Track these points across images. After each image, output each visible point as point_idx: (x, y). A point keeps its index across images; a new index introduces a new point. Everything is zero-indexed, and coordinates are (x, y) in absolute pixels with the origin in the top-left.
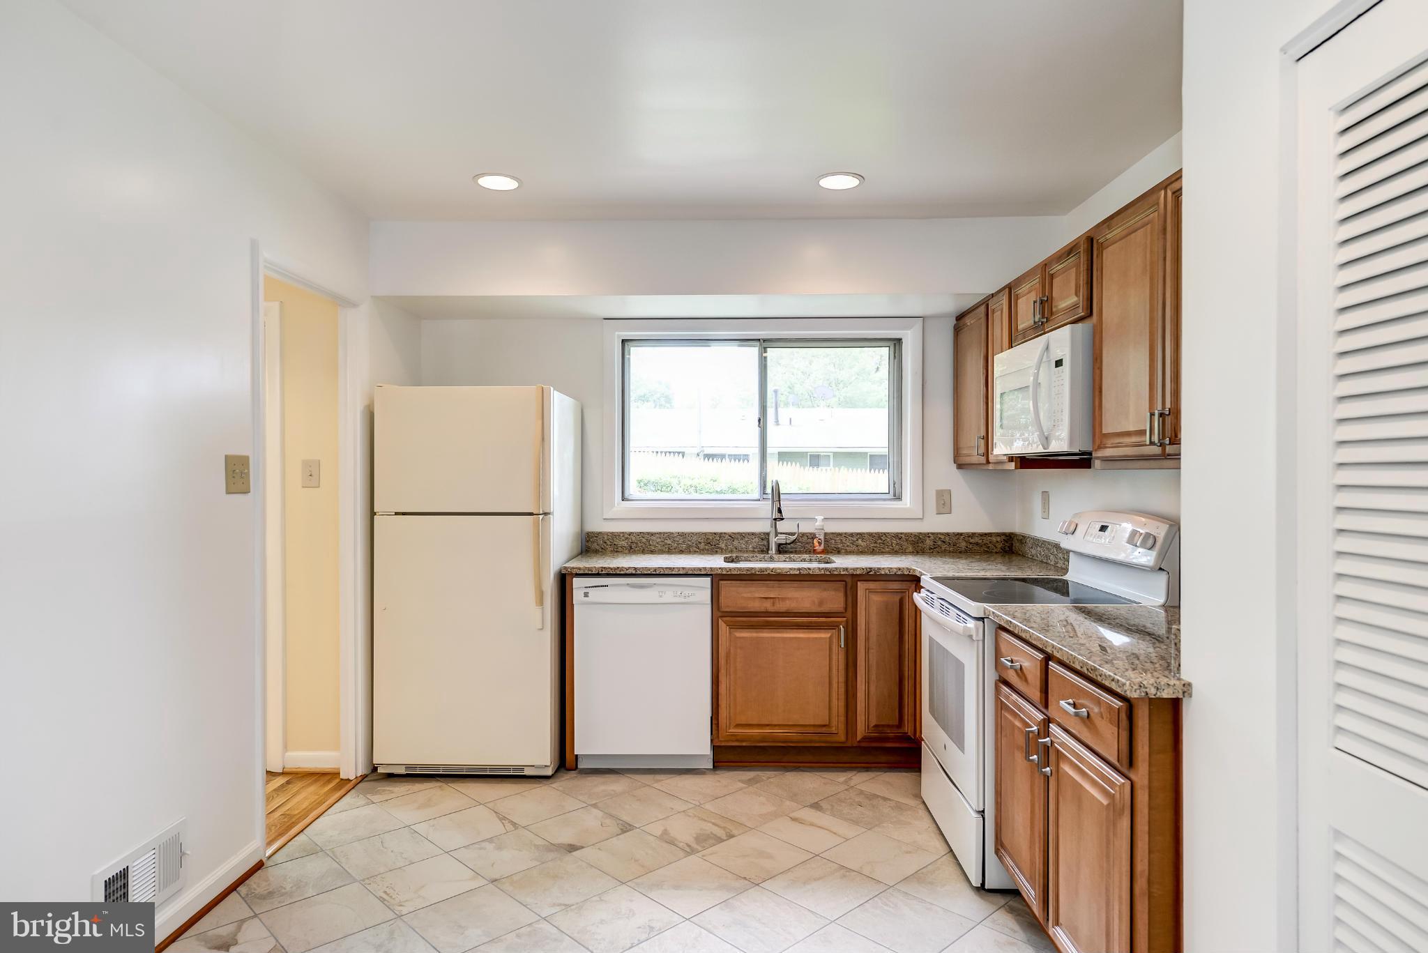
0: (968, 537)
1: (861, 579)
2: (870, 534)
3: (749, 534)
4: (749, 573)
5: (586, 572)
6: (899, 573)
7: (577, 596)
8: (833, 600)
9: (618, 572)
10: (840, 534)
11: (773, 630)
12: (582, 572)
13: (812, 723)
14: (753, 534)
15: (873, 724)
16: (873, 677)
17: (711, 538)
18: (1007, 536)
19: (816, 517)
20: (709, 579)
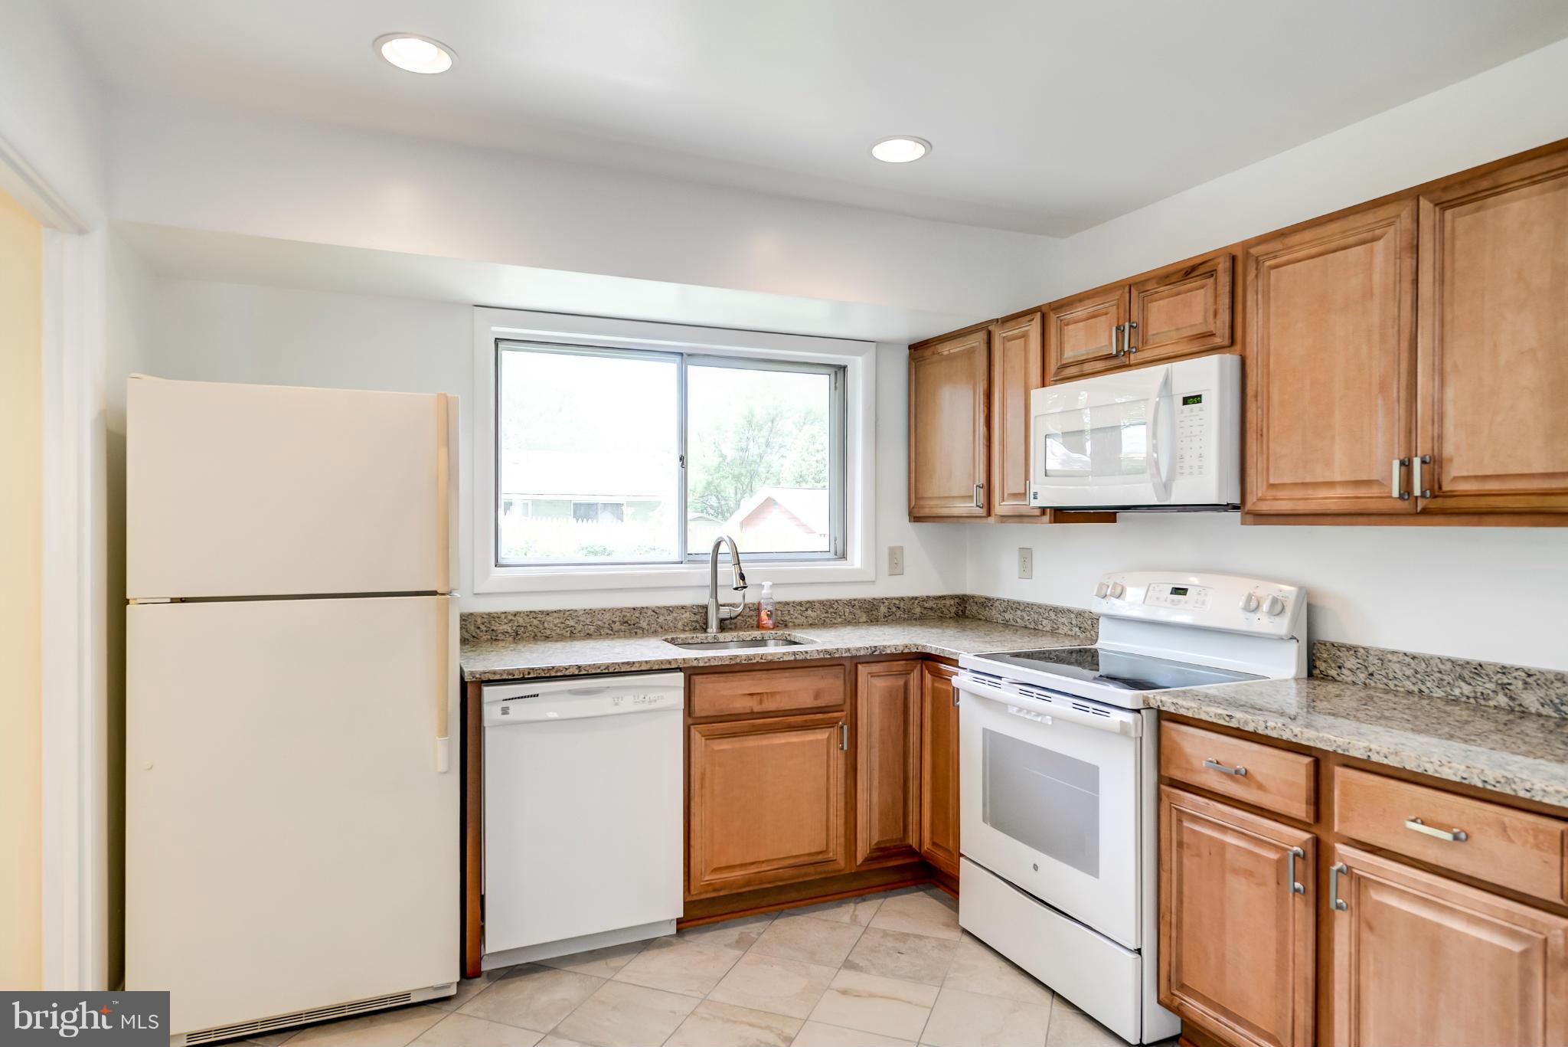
0: (923, 601)
1: (861, 661)
2: (821, 602)
3: (677, 607)
4: (733, 662)
5: (505, 677)
6: (906, 651)
7: (491, 713)
8: (832, 688)
9: (553, 674)
10: (787, 603)
11: (759, 736)
12: (497, 677)
13: (807, 851)
15: (875, 842)
16: (876, 783)
17: (628, 615)
18: (960, 599)
19: (763, 583)
20: (682, 674)
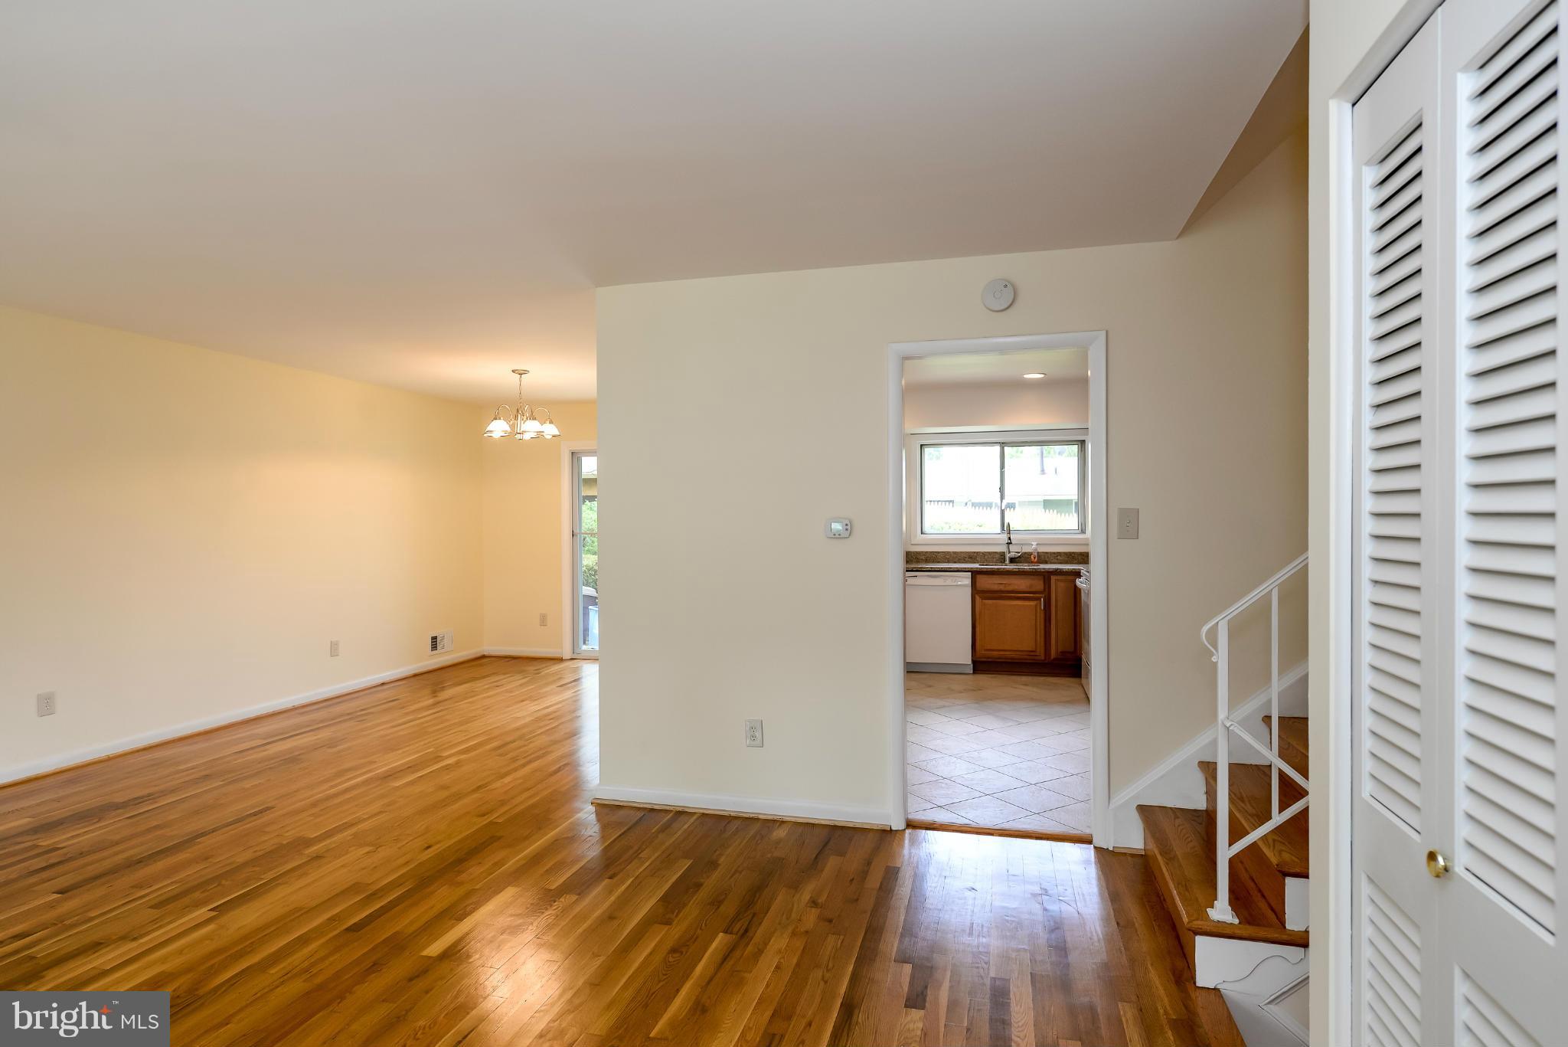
1: (1053, 575)
2: (1065, 553)
3: (994, 552)
4: (993, 571)
8: (1038, 584)
10: (1047, 553)
11: (1004, 600)
13: (1026, 650)
14: (996, 552)
15: (1060, 652)
16: (1060, 626)
17: (972, 554)
19: (1033, 544)
20: (970, 573)
